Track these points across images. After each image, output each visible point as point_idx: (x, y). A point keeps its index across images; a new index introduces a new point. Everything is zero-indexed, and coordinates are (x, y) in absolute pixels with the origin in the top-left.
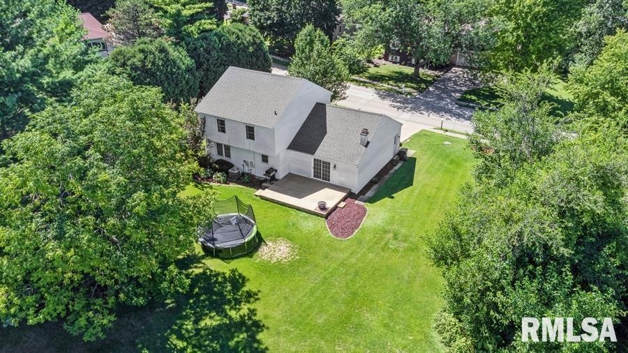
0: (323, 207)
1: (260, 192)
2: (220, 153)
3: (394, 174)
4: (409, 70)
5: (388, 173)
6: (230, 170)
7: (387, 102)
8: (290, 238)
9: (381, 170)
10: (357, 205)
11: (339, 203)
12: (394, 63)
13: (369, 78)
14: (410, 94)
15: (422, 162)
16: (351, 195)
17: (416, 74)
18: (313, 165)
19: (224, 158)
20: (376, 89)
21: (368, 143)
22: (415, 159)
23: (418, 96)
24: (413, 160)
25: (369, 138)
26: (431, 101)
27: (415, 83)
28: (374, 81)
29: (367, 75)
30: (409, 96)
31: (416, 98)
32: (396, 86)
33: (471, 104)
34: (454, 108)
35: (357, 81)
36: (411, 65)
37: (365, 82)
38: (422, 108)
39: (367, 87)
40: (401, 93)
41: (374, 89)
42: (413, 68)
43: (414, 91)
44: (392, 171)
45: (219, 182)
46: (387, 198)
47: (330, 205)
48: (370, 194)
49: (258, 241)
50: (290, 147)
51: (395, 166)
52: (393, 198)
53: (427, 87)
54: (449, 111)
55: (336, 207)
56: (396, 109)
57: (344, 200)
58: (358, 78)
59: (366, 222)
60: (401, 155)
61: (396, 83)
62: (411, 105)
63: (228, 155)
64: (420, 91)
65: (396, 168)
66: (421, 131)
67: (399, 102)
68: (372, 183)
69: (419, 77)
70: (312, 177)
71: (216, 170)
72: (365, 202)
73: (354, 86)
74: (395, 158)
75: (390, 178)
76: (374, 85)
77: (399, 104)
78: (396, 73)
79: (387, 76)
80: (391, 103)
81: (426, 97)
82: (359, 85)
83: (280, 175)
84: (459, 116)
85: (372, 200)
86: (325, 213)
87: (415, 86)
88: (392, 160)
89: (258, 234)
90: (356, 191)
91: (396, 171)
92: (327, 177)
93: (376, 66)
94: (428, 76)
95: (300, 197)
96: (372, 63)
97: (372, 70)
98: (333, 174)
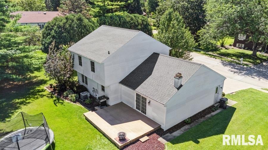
1: (92, 116)
2: (83, 80)
3: (210, 118)
4: (250, 52)
5: (204, 116)
6: (81, 93)
7: (228, 68)
9: (199, 113)
10: (159, 142)
11: (143, 136)
12: (240, 48)
13: (219, 54)
14: (247, 65)
15: (241, 112)
16: (159, 131)
17: (254, 55)
18: (135, 99)
19: (84, 85)
20: (222, 60)
21: (181, 86)
22: (235, 109)
23: (253, 67)
24: (233, 109)
25: (183, 81)
26: (263, 71)
27: (252, 59)
28: (222, 56)
29: (218, 52)
30: (245, 66)
31: (250, 68)
32: (237, 60)
35: (210, 55)
36: (251, 50)
37: (216, 56)
38: (255, 74)
39: (216, 58)
40: (239, 64)
41: (220, 60)
42: (252, 52)
43: (250, 64)
44: (209, 116)
45: (71, 100)
46: (191, 142)
47: (131, 137)
48: (177, 133)
50: (122, 82)
51: (213, 111)
52: (198, 142)
53: (262, 62)
55: (137, 140)
56: (233, 73)
57: (148, 134)
58: (212, 54)
60: (222, 103)
61: (237, 58)
62: (245, 72)
63: (87, 83)
64: (255, 64)
65: (213, 114)
66: (249, 89)
67: (237, 69)
69: (256, 56)
70: (135, 108)
71: (73, 92)
72: (168, 141)
73: (208, 57)
74: (216, 105)
75: (204, 121)
76: (221, 58)
77: (236, 70)
78: (239, 53)
79: (232, 54)
80: (230, 69)
81: (259, 68)
82: (211, 57)
85: (175, 141)
87: (252, 61)
88: (213, 106)
90: (165, 127)
91: (213, 116)
92: (144, 111)
93: (226, 49)
94: (264, 56)
96: (224, 47)
97: (223, 50)
98: (149, 109)
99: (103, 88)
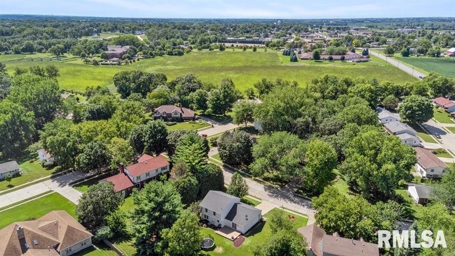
0: (233, 238)
1: (216, 232)
2: (205, 217)
3: (257, 227)
5: (255, 227)
6: (208, 223)
7: (267, 193)
8: (223, 246)
9: (253, 226)
10: (243, 238)
13: (263, 179)
14: (277, 188)
16: (242, 234)
18: (232, 224)
19: (206, 219)
20: (264, 185)
22: (266, 222)
23: (280, 190)
25: (248, 218)
26: (284, 193)
27: (281, 182)
29: (263, 177)
30: (276, 190)
31: (278, 191)
32: (273, 184)
33: (299, 195)
34: (292, 196)
35: (258, 180)
38: (279, 196)
39: (261, 184)
40: (273, 188)
43: (279, 187)
45: (205, 227)
47: (235, 237)
48: (247, 234)
49: (214, 247)
50: (226, 218)
53: (285, 185)
54: (289, 198)
55: (237, 238)
56: (269, 196)
57: (240, 236)
59: (244, 243)
60: (261, 220)
61: (273, 182)
62: (275, 195)
63: (208, 218)
64: (282, 187)
66: (274, 208)
67: (271, 193)
68: (249, 230)
70: (231, 227)
71: (204, 223)
72: (245, 237)
73: (256, 183)
74: (258, 222)
79: (271, 178)
81: (283, 190)
82: (258, 183)
83: (222, 226)
84: (292, 201)
85: (247, 236)
86: (234, 240)
87: (280, 184)
89: (215, 245)
90: (244, 233)
92: (236, 228)
95: (227, 234)
98: (237, 227)
99: (218, 221)
